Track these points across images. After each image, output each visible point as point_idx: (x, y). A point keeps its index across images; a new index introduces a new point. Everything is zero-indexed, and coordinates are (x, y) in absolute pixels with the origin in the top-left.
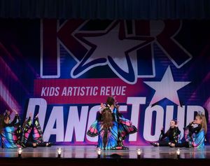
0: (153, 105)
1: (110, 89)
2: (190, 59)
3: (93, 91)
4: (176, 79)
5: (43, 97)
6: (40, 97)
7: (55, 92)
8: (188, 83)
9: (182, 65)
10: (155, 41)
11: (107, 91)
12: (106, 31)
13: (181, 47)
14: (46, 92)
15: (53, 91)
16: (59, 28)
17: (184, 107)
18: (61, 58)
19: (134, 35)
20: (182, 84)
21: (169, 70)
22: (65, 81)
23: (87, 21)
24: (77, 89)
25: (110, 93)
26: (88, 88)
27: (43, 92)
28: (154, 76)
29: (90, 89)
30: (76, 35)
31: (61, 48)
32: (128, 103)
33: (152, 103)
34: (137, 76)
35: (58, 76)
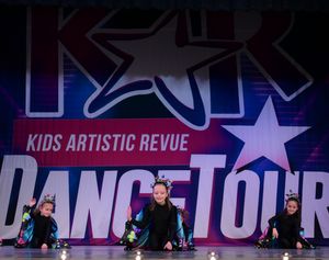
0: (239, 171)
1: (158, 139)
2: (309, 84)
3: (125, 142)
4: (283, 121)
5: (31, 153)
6: (25, 153)
7: (54, 143)
8: (304, 129)
9: (294, 95)
10: (244, 50)
11: (153, 142)
12: (151, 29)
13: (292, 61)
14: (36, 143)
15: (50, 143)
16: (62, 23)
17: (297, 173)
18: (65, 79)
19: (204, 38)
20: (293, 132)
21: (269, 104)
22: (73, 123)
23: (114, 12)
24: (96, 139)
25: (158, 146)
26: (117, 136)
27: (30, 143)
28: (241, 114)
29: (120, 139)
30: (94, 37)
31: (65, 61)
32: (191, 166)
33: (237, 166)
34: (209, 115)
35: (60, 113)
